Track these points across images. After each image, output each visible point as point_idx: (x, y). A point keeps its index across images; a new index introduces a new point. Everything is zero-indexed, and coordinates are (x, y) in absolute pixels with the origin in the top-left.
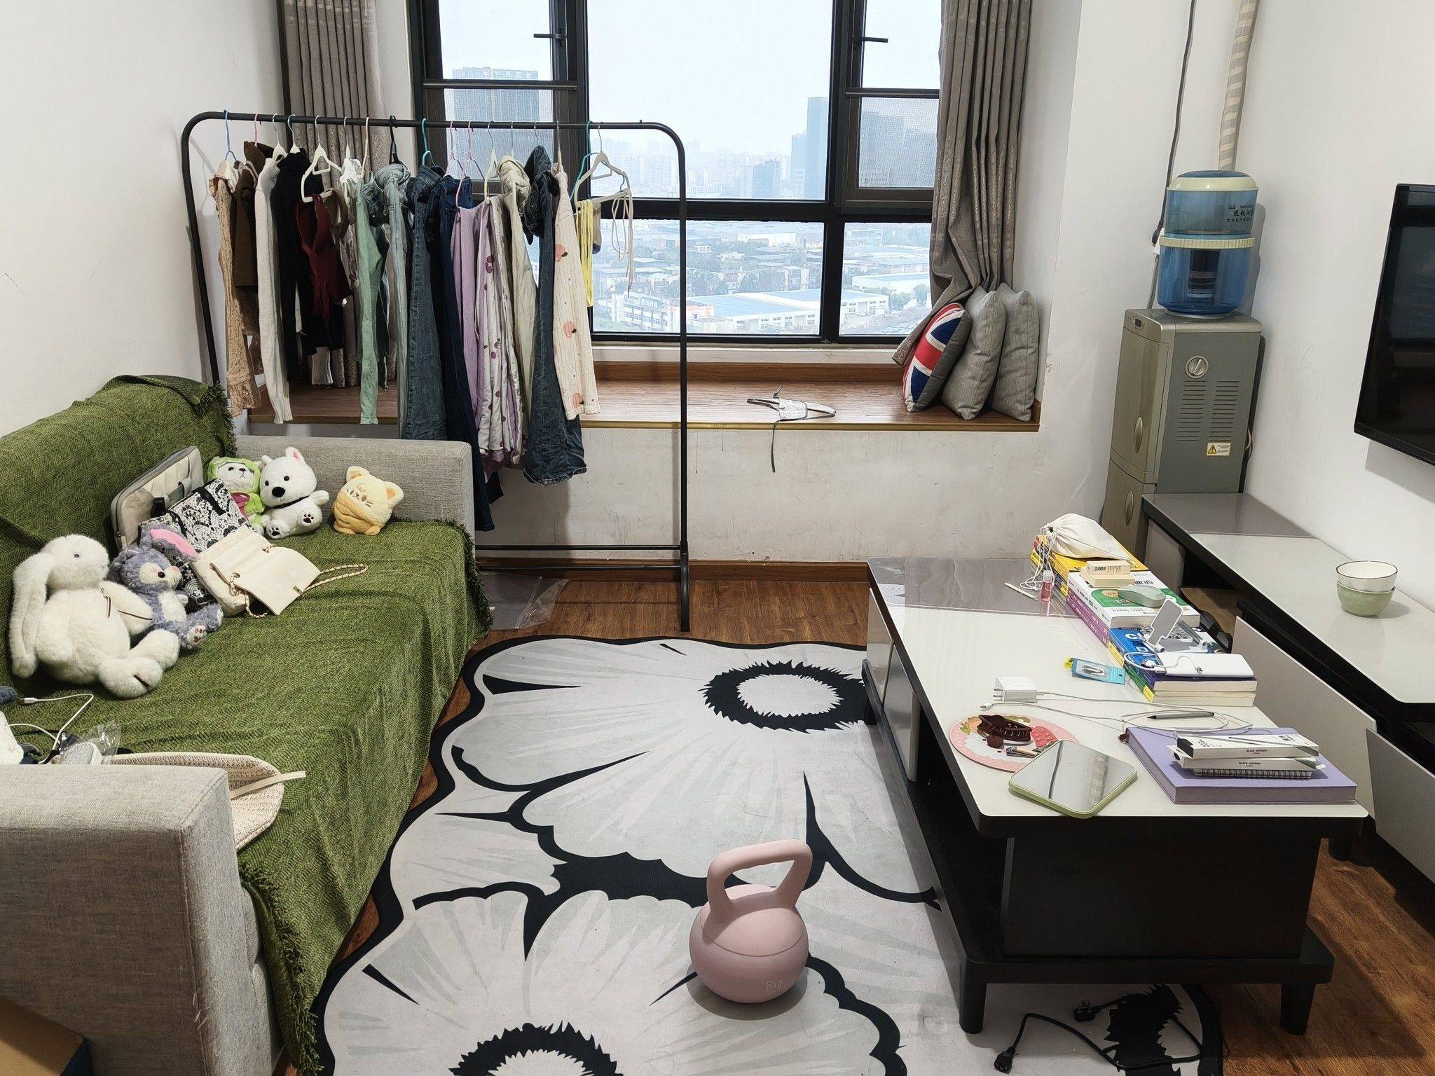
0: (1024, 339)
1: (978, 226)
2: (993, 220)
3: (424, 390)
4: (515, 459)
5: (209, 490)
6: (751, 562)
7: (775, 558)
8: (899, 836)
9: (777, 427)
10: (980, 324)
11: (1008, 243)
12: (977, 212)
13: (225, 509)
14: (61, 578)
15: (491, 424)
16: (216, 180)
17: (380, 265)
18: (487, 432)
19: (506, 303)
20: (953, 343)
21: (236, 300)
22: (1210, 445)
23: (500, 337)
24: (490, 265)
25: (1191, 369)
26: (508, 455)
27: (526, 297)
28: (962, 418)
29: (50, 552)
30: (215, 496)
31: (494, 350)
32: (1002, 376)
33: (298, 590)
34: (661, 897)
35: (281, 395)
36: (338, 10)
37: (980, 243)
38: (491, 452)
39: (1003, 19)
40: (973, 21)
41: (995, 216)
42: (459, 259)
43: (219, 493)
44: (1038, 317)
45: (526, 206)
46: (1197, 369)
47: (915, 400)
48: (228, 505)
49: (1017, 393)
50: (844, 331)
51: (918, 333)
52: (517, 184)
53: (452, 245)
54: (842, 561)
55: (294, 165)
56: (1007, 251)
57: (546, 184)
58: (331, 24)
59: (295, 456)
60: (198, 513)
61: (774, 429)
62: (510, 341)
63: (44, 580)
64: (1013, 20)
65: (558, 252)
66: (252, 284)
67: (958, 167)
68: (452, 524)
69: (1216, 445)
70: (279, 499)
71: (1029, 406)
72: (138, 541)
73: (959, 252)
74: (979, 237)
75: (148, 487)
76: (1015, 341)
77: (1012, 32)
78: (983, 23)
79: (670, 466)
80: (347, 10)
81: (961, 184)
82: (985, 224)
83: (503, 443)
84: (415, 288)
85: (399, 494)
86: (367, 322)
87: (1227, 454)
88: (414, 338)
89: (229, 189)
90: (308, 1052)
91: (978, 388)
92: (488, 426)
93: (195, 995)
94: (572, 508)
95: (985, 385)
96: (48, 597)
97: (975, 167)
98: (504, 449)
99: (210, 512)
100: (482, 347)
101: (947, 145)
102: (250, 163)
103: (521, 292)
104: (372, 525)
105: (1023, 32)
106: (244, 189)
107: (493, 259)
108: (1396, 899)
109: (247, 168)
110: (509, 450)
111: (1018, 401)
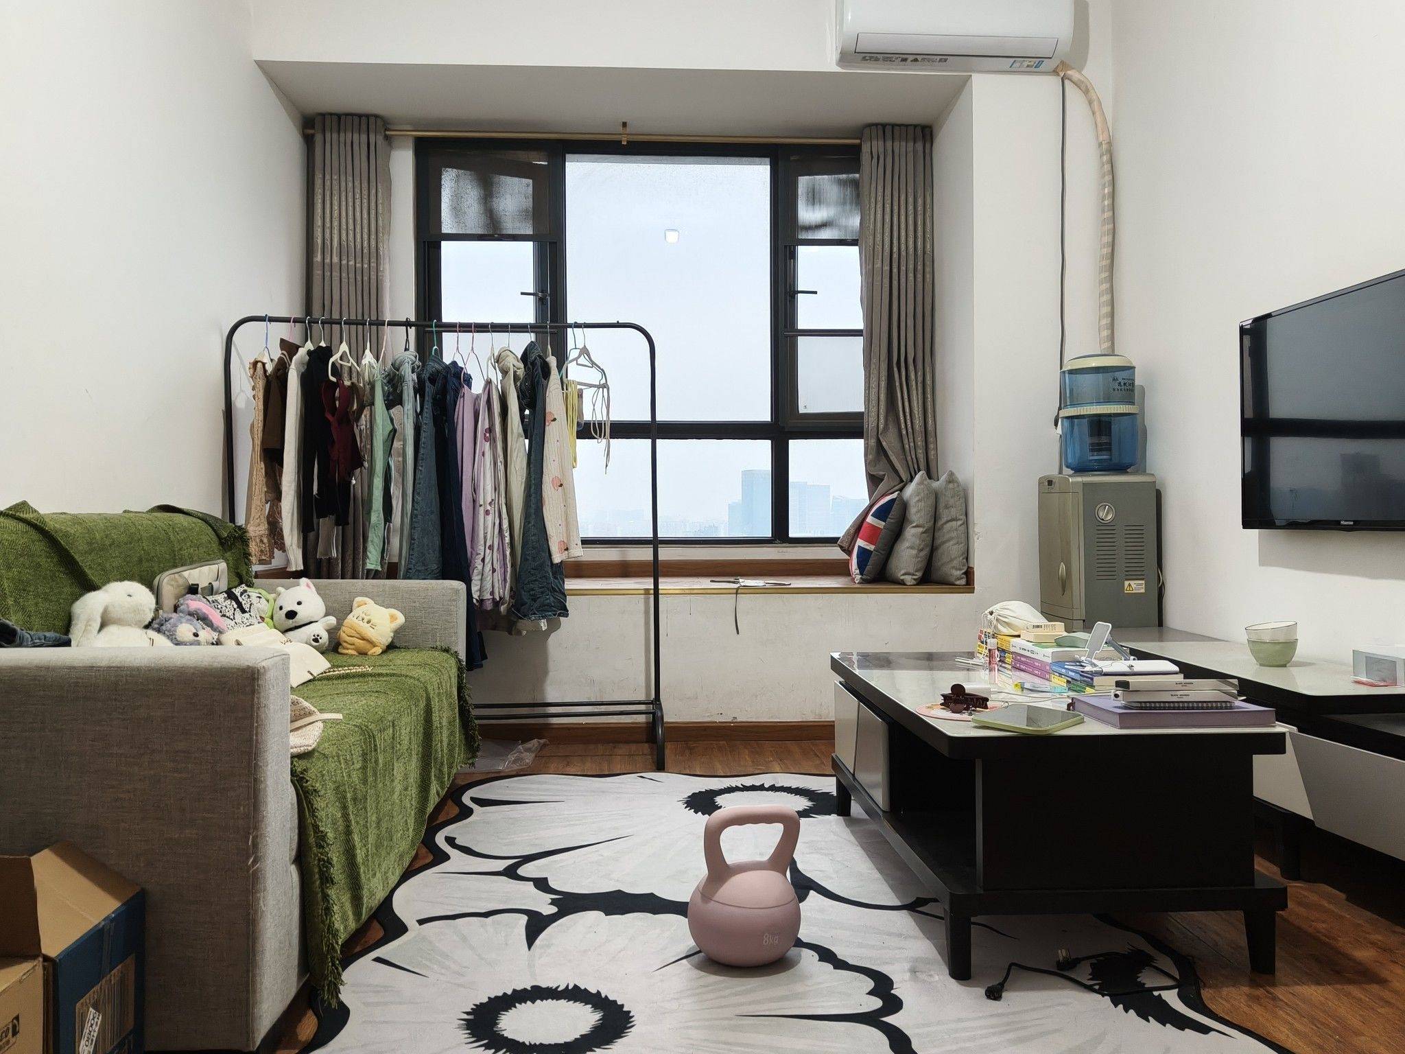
0: (953, 512)
1: (904, 432)
2: (917, 427)
3: (425, 540)
4: (503, 608)
5: (236, 593)
6: (719, 722)
7: (742, 718)
8: (878, 875)
9: (739, 591)
10: (913, 502)
11: (931, 446)
12: (902, 421)
13: (247, 609)
14: (115, 613)
15: (482, 575)
16: (255, 364)
17: (391, 436)
18: (479, 583)
19: (501, 467)
20: (892, 521)
21: (262, 463)
22: (1127, 583)
23: (493, 498)
24: (488, 435)
25: (1101, 514)
26: (497, 604)
27: (519, 459)
28: (905, 584)
29: (107, 591)
30: (240, 598)
31: (489, 508)
32: (937, 548)
33: (312, 674)
34: (655, 913)
35: (295, 546)
36: (358, 265)
37: (907, 446)
38: (481, 601)
39: (911, 266)
40: (887, 268)
41: (918, 423)
42: (461, 428)
43: (243, 597)
44: (964, 497)
45: (521, 385)
46: (1106, 514)
47: (861, 573)
48: (250, 608)
49: (952, 560)
50: (793, 533)
51: (859, 522)
52: (514, 366)
53: (456, 417)
54: (804, 720)
55: (320, 357)
56: (932, 453)
57: (539, 364)
58: (352, 275)
59: (308, 586)
60: (224, 608)
61: (737, 593)
62: (503, 500)
63: (101, 610)
64: (920, 267)
65: (548, 418)
66: (278, 447)
67: (883, 384)
68: (447, 650)
69: (1132, 583)
70: (291, 621)
71: (963, 571)
72: (176, 609)
73: (890, 453)
74: (906, 441)
75: (186, 574)
76: (945, 515)
77: (920, 276)
78: (895, 270)
79: (642, 630)
80: (366, 266)
81: (887, 398)
82: (910, 430)
83: (492, 593)
84: (422, 451)
85: (401, 619)
86: (378, 479)
87: (1143, 591)
88: (419, 494)
89: (265, 371)
90: (333, 964)
91: (917, 556)
92: (480, 577)
93: (251, 837)
94: (551, 673)
95: (923, 554)
96: (100, 630)
97: (897, 384)
98: (494, 599)
99: (235, 610)
100: (478, 505)
101: (873, 366)
102: (285, 352)
103: (515, 455)
104: (374, 646)
105: (928, 276)
106: (279, 370)
107: (491, 430)
108: (1347, 899)
109: (282, 356)
110: (498, 599)
111: (953, 568)
